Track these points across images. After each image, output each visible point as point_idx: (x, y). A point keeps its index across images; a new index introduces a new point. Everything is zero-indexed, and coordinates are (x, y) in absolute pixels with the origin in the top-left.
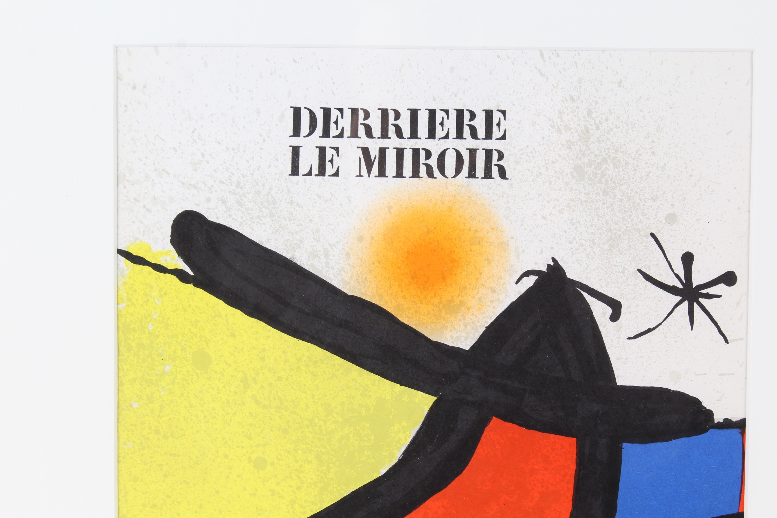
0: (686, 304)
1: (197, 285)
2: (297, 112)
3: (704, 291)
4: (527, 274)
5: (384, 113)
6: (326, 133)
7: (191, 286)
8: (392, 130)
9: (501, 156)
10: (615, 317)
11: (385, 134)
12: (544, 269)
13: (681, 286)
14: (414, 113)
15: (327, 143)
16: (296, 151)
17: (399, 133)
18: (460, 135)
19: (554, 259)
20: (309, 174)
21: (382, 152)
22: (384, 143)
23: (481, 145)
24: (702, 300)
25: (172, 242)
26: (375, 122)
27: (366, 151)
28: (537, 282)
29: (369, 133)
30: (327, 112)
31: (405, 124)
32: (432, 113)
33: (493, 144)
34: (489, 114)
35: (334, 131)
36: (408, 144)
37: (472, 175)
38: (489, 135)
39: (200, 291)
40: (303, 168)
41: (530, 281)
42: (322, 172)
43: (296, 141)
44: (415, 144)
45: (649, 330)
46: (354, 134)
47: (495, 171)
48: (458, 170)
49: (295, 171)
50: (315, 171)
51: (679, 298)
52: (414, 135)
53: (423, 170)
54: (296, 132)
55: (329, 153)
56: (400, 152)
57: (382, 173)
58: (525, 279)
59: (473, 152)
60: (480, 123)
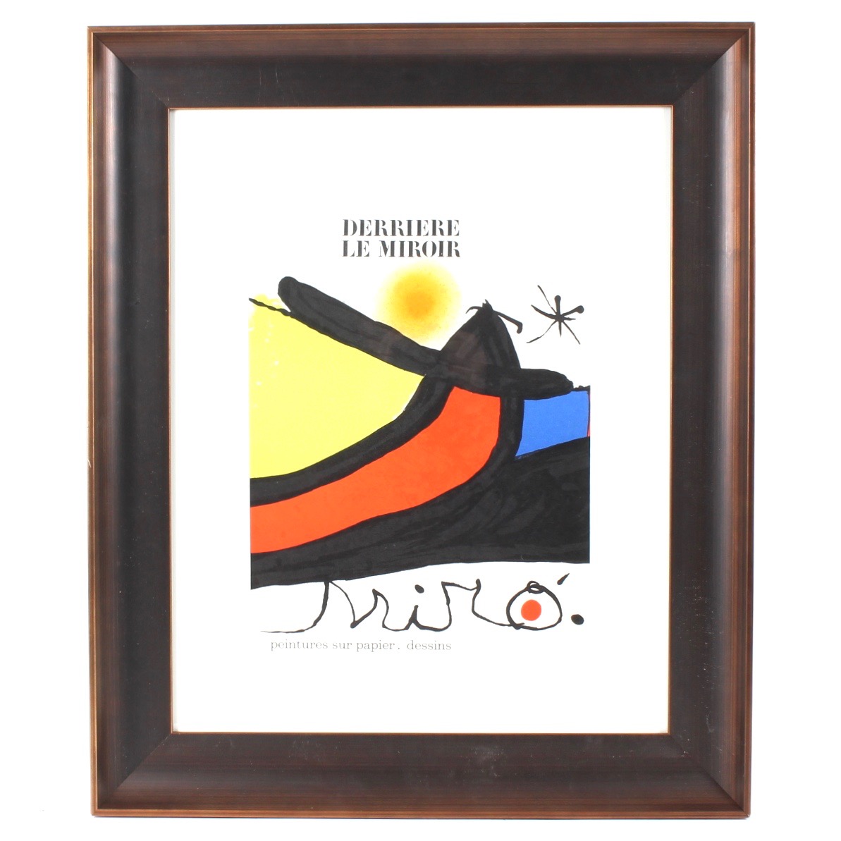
0: (557, 323)
1: (292, 317)
2: (346, 222)
3: (566, 317)
4: (472, 308)
5: (394, 222)
6: (362, 233)
7: (289, 317)
8: (397, 232)
9: (456, 245)
10: (519, 331)
11: (394, 234)
12: (481, 306)
13: (555, 314)
14: (410, 222)
15: (363, 239)
16: (346, 243)
17: (401, 233)
18: (434, 233)
19: (486, 301)
20: (353, 255)
21: (393, 243)
22: (393, 238)
23: (446, 239)
24: (565, 321)
25: (279, 294)
26: (389, 228)
27: (383, 243)
28: (477, 313)
29: (385, 233)
30: (362, 222)
31: (405, 228)
32: (419, 222)
33: (453, 238)
34: (450, 222)
35: (366, 232)
36: (406, 239)
37: (441, 255)
38: (450, 233)
39: (294, 320)
40: (350, 252)
41: (474, 312)
42: (360, 254)
43: (346, 238)
44: (410, 238)
45: (538, 338)
46: (377, 234)
47: (454, 253)
48: (434, 252)
49: (345, 254)
50: (357, 254)
51: (554, 320)
52: (409, 234)
53: (414, 253)
54: (346, 233)
55: (364, 244)
56: (402, 243)
57: (392, 255)
58: (471, 311)
59: (441, 243)
60: (445, 228)
